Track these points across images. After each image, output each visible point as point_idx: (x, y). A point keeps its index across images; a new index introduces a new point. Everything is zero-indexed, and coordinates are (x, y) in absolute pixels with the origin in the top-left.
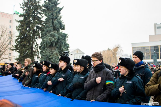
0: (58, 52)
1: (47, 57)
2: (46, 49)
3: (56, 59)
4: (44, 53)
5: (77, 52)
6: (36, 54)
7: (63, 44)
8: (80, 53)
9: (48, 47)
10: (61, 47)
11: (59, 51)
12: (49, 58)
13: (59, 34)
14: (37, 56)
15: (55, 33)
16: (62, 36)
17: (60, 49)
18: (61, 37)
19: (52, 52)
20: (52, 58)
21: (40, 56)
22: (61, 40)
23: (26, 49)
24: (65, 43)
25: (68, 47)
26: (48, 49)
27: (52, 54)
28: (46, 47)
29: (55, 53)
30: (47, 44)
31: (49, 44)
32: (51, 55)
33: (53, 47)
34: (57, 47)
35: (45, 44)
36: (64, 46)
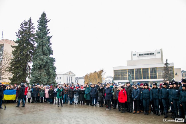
0: (46, 74)
1: (36, 78)
2: (36, 71)
3: (44, 80)
4: (34, 74)
5: (70, 74)
6: (27, 75)
7: (51, 67)
8: (72, 74)
9: (38, 69)
10: (48, 69)
11: (47, 72)
12: (38, 79)
13: (47, 58)
14: (28, 77)
15: (44, 57)
16: (50, 60)
17: (48, 71)
18: (48, 61)
19: (40, 73)
20: (40, 79)
21: (31, 77)
22: (49, 63)
23: (18, 70)
24: (52, 66)
25: (55, 69)
26: (38, 71)
27: (41, 75)
28: (36, 69)
29: (43, 74)
30: (36, 67)
31: (38, 67)
32: (39, 76)
33: (42, 69)
34: (45, 69)
35: (35, 66)
36: (51, 68)
